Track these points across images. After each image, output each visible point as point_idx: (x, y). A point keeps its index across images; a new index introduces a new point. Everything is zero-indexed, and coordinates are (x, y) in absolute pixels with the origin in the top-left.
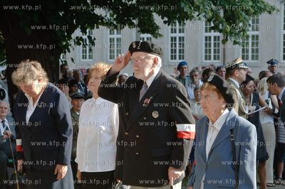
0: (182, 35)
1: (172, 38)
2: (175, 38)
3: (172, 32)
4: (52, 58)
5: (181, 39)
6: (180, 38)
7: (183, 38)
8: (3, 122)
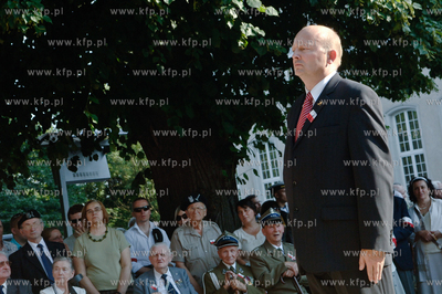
0: (419, 151)
1: (404, 159)
2: (410, 158)
3: (403, 150)
4: (224, 172)
5: (419, 158)
6: (417, 157)
7: (422, 155)
8: (164, 277)
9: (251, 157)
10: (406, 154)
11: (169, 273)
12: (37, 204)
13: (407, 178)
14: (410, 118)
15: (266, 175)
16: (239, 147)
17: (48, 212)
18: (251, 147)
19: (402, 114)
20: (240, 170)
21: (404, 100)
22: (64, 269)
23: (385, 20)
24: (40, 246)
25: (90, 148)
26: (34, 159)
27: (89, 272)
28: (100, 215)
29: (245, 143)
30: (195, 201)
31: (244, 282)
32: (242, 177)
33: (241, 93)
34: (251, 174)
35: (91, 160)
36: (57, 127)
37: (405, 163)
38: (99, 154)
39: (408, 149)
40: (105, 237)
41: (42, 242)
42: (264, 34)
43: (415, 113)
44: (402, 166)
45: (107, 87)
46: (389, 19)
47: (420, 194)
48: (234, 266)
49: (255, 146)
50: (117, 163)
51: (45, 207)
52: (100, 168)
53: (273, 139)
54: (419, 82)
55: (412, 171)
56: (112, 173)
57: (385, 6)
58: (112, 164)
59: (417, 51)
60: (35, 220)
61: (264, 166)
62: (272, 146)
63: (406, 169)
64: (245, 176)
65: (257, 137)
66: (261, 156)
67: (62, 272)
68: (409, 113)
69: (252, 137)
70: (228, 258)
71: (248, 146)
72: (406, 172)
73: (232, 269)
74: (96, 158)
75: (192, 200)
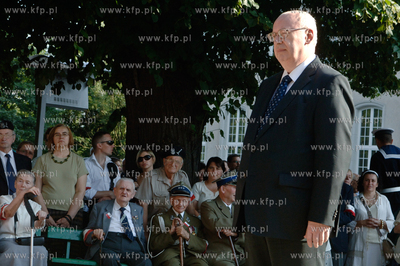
1: (361, 152)
2: (367, 152)
3: (362, 143)
4: (193, 127)
8: (122, 210)
9: (221, 118)
10: (364, 147)
11: (128, 208)
12: (16, 118)
13: (360, 169)
14: (375, 115)
15: (232, 139)
16: (212, 107)
17: (24, 128)
18: (223, 109)
19: (369, 111)
20: (208, 128)
21: (373, 97)
22: (27, 182)
23: (372, 19)
24: (8, 156)
25: (76, 78)
26: (21, 76)
27: (45, 189)
28: (66, 139)
29: (218, 104)
30: (176, 155)
31: (188, 231)
32: (208, 135)
33: (225, 57)
34: (217, 134)
35: (73, 88)
36: (49, 52)
37: (361, 156)
38: (82, 84)
39: (367, 143)
40: (66, 160)
41: (11, 153)
42: (258, 7)
43: (381, 111)
44: (358, 158)
45: (103, 24)
46: (376, 19)
47: (368, 186)
48: (182, 214)
49: (227, 109)
50: (98, 98)
51: (23, 123)
52: (80, 98)
53: (245, 106)
54: (391, 84)
55: (366, 165)
56: (90, 105)
57: (375, 6)
58: (93, 97)
59: (396, 54)
60: (8, 131)
61: (232, 130)
62: (243, 113)
63: (361, 161)
64: (212, 134)
65: (231, 101)
66: (231, 121)
67: (25, 184)
68: (376, 111)
69: (226, 101)
70: (179, 206)
71: (221, 108)
72: (361, 164)
73: (180, 216)
74: (79, 87)
75: (173, 153)
